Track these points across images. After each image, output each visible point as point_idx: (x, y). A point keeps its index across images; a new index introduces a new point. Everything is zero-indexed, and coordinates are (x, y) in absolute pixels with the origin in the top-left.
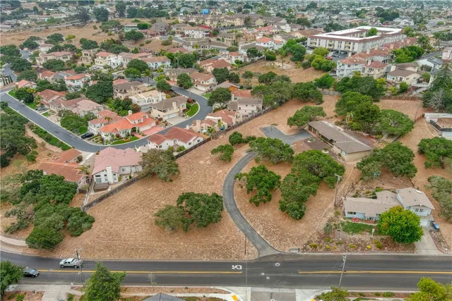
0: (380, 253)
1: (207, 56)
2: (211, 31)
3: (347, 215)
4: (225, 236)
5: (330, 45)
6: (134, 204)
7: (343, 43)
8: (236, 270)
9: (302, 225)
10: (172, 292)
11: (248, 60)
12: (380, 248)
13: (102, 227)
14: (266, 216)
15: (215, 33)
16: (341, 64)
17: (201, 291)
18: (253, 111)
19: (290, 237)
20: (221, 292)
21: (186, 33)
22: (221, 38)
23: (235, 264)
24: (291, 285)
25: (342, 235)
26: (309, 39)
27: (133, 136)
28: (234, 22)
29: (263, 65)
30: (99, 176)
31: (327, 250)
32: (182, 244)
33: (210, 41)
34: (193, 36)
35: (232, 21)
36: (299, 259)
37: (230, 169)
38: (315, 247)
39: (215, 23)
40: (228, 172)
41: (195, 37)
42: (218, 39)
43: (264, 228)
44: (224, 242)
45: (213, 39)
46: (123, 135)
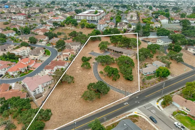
0: (160, 83)
1: (31, 27)
2: (27, 16)
3: (145, 74)
4: (113, 95)
5: (85, 18)
6: (63, 97)
7: (90, 17)
8: (126, 105)
9: (134, 82)
10: (113, 121)
11: (54, 27)
12: (160, 81)
13: (58, 112)
14: (120, 83)
15: (29, 16)
16: (99, 25)
17: (123, 116)
18: (78, 48)
19: (133, 87)
20: (129, 113)
21: (13, 17)
22: (34, 19)
23: (124, 103)
24: (147, 102)
25: (147, 81)
26: (75, 16)
27: (29, 70)
28: (36, 11)
29: (62, 29)
30: (35, 91)
31: (146, 87)
32: (100, 104)
33: (28, 21)
34: (18, 19)
35: (34, 11)
36: (141, 93)
37: (93, 71)
38: (143, 87)
39: (27, 12)
40: (93, 72)
41: (20, 19)
42: (32, 19)
43: (123, 88)
44: (115, 97)
45: (30, 20)
46: (23, 71)
